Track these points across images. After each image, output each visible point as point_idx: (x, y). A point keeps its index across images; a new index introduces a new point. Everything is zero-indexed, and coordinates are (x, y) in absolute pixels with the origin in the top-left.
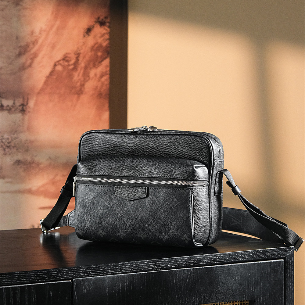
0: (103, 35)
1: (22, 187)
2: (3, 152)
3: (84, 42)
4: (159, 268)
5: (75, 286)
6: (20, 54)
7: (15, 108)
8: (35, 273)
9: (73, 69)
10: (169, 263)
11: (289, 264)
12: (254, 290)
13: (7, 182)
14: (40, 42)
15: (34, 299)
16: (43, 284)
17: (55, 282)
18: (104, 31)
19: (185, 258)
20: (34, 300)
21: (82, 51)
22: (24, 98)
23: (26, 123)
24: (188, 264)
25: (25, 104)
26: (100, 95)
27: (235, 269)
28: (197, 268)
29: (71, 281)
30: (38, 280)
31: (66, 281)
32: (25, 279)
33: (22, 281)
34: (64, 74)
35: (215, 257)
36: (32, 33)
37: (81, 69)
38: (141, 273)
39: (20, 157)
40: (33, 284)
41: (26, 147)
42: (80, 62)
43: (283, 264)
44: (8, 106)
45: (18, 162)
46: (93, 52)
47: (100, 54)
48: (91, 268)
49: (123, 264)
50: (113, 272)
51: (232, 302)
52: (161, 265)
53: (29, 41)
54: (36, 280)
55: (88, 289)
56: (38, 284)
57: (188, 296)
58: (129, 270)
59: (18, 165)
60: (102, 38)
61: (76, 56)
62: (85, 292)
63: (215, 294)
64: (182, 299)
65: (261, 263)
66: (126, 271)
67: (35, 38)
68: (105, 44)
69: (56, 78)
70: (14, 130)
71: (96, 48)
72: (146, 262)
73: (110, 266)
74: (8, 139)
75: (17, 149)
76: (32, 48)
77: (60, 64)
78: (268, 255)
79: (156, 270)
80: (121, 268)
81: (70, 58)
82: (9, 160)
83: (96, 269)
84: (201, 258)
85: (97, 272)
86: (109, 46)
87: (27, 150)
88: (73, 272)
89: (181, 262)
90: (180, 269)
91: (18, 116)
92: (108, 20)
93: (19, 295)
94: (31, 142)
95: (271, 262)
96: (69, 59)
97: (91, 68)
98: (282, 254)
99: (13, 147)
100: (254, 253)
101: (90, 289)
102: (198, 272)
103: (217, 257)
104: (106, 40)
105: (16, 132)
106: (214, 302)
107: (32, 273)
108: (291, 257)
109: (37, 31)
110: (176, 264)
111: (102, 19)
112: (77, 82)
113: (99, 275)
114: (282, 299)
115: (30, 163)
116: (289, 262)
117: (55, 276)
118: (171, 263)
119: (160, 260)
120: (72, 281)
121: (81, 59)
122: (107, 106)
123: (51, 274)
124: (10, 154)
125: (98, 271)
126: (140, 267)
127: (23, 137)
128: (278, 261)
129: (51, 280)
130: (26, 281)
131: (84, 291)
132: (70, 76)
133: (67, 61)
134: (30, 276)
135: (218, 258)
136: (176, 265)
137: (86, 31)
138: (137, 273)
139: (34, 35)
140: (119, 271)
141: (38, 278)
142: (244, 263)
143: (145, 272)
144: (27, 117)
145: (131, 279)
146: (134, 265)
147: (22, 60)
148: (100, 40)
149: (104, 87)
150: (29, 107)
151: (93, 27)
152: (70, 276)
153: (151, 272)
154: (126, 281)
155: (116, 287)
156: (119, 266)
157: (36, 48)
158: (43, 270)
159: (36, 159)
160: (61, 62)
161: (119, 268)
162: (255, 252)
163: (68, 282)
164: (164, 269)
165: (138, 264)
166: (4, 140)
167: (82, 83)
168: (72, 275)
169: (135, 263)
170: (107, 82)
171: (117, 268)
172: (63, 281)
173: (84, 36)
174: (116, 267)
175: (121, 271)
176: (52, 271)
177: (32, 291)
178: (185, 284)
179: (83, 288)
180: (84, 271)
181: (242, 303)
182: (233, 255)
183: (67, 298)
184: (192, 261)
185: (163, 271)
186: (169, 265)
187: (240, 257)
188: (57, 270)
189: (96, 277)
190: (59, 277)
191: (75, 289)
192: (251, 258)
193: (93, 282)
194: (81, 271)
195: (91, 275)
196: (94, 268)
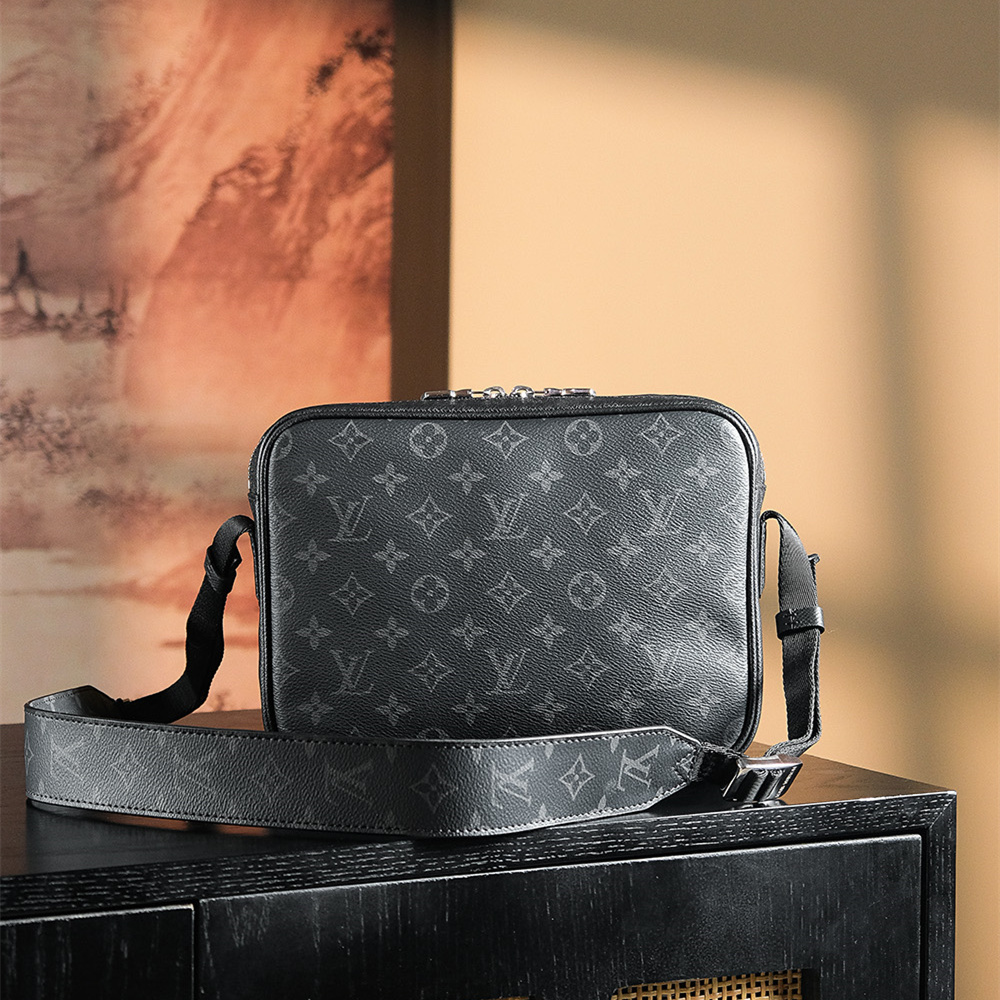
0: (372, 89)
1: (106, 575)
2: (43, 463)
3: (308, 112)
4: (495, 865)
5: (205, 924)
6: (100, 150)
7: (84, 322)
8: (69, 879)
9: (273, 199)
10: (528, 845)
11: (940, 850)
12: (820, 936)
13: (59, 561)
14: (166, 108)
15: (64, 965)
16: (96, 917)
17: (137, 911)
18: (376, 77)
19: (585, 828)
20: (67, 969)
21: (303, 141)
22: (112, 291)
23: (120, 370)
24: (594, 851)
25: (117, 308)
26: (362, 281)
27: (753, 867)
28: (623, 862)
29: (191, 907)
30: (79, 904)
31: (175, 907)
32: (32, 899)
33: (26, 905)
34: (246, 213)
35: (685, 826)
36: (140, 79)
37: (300, 196)
38: (432, 881)
39: (99, 480)
40: (62, 918)
41: (121, 449)
42: (295, 174)
43: (917, 851)
44: (61, 316)
45: (94, 497)
46: (339, 145)
47: (360, 150)
48: (260, 863)
49: (371, 850)
50: (337, 877)
51: (744, 976)
52: (501, 854)
53: (130, 105)
54: (74, 903)
55: (251, 933)
56: (81, 916)
57: (593, 957)
58: (392, 871)
59: (95, 504)
60: (369, 100)
61: (285, 155)
62: (242, 943)
63: (686, 949)
64: (574, 968)
65: (842, 846)
66: (382, 872)
67: (151, 96)
68: (378, 117)
69: (219, 228)
70: (82, 393)
71: (347, 131)
73: (327, 858)
74: (61, 421)
75: (91, 456)
76: (140, 130)
77: (232, 182)
78: (867, 820)
79: (484, 868)
80: (364, 863)
81: (262, 161)
82: (62, 492)
83: (278, 867)
84: (639, 830)
85: (280, 876)
86: (390, 124)
87: (122, 459)
88: (199, 875)
89: (569, 842)
90: (565, 867)
91: (94, 348)
92: (389, 40)
93: (14, 954)
94: (137, 433)
95: (876, 843)
96: (259, 166)
97: (331, 197)
98: (915, 815)
99: (79, 448)
100: (819, 815)
101: (257, 933)
102: (628, 877)
103: (692, 825)
104: (382, 106)
105: (87, 398)
106: (682, 978)
107: (59, 880)
108: (945, 825)
109: (156, 74)
110: (553, 849)
111: (370, 38)
112: (288, 239)
113: (288, 887)
114: (914, 965)
115: (132, 499)
116: (940, 844)
117: (139, 888)
118: (535, 845)
120: (197, 906)
121: (298, 166)
122: (383, 316)
123: (124, 883)
124: (68, 471)
125: (286, 872)
126: (429, 861)
127: (110, 415)
128: (902, 842)
129: (123, 903)
130: (36, 908)
131: (239, 941)
132: (263, 220)
133: (256, 172)
134: (50, 892)
135: (695, 831)
136: (553, 854)
137: (317, 74)
138: (419, 880)
139: (148, 86)
140: (359, 875)
141: (80, 896)
142: (785, 848)
143: (446, 878)
144: (122, 352)
145: (399, 900)
146: (410, 852)
147: (109, 166)
148: (361, 106)
149: (375, 258)
150: (131, 321)
151: (340, 61)
152: (189, 891)
153: (466, 876)
154: (383, 905)
155: (346, 926)
156: (359, 858)
157: (153, 128)
158: (96, 870)
159: (154, 488)
160: (235, 175)
161: (358, 864)
162: (824, 809)
163: (184, 909)
164: (511, 866)
166: (47, 427)
167: (304, 243)
168: (196, 887)
169: (411, 846)
170: (385, 241)
171: (352, 864)
172: (164, 908)
173: (310, 92)
174: (349, 858)
175: (365, 872)
176: (128, 872)
177: (60, 939)
178: (584, 918)
179: (236, 929)
180: (238, 874)
181: (780, 979)
182: (748, 821)
183: (178, 964)
184: (607, 838)
185: (510, 872)
186: (528, 852)
187: (770, 828)
188: (146, 871)
189: (280, 893)
190: (150, 892)
191: (206, 934)
192: (809, 830)
193: (268, 909)
194: (228, 872)
195: (262, 886)
196: (273, 864)
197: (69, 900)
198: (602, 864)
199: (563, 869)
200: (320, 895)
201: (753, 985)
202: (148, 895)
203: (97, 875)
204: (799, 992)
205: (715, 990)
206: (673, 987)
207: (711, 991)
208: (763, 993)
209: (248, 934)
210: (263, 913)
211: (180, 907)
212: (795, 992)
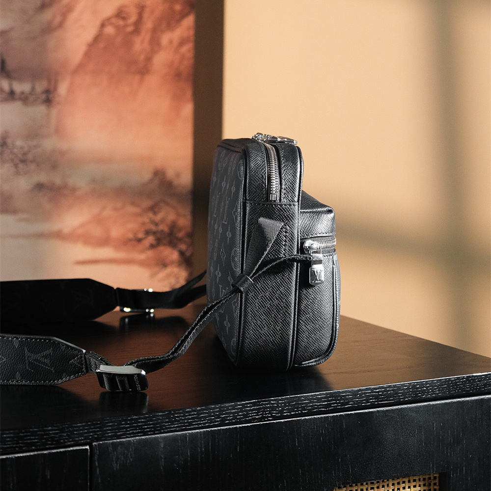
2: (13, 169)
4: (266, 417)
5: (96, 457)
6: (43, 7)
7: (35, 96)
8: (14, 434)
9: (133, 32)
10: (285, 406)
12: (450, 453)
15: (12, 484)
19: (318, 395)
20: (13, 486)
21: (148, 3)
22: (49, 80)
23: (53, 121)
24: (323, 408)
25: (52, 89)
26: (178, 75)
27: (413, 414)
28: (340, 414)
29: (88, 447)
30: (20, 448)
31: (78, 448)
34: (119, 40)
35: (375, 392)
37: (147, 32)
38: (230, 428)
39: (42, 178)
40: (10, 456)
41: (54, 162)
42: (144, 20)
44: (23, 93)
45: (40, 187)
46: (167, 5)
47: (178, 7)
48: (129, 420)
49: (194, 411)
50: (174, 427)
52: (270, 411)
54: (17, 447)
56: (21, 455)
57: (322, 469)
58: (206, 423)
59: (40, 191)
61: (139, 10)
62: (118, 467)
63: (375, 464)
64: (311, 476)
65: (463, 402)
66: (201, 424)
69: (105, 47)
72: (239, 405)
73: (168, 416)
74: (22, 148)
75: (38, 165)
77: (111, 24)
78: (477, 386)
79: (260, 420)
80: (190, 419)
81: (127, 13)
82: (23, 184)
83: (139, 422)
84: (349, 395)
85: (141, 427)
87: (55, 167)
88: (92, 428)
89: (309, 403)
90: (307, 418)
91: (40, 110)
94: (62, 153)
95: (482, 399)
96: (126, 15)
97: (163, 32)
99: (32, 161)
100: (451, 384)
101: (126, 461)
102: (343, 423)
103: (378, 392)
106: (372, 480)
107: (8, 434)
110: (300, 408)
112: (140, 54)
113: (145, 434)
115: (59, 188)
117: (56, 437)
118: (289, 405)
119: (268, 401)
120: (91, 447)
121: (146, 15)
122: (189, 93)
123: (47, 435)
124: (26, 173)
125: (144, 425)
126: (228, 417)
127: (49, 144)
129: (47, 447)
131: (116, 466)
132: (128, 43)
133: (124, 19)
135: (381, 395)
136: (300, 410)
138: (222, 428)
140: (187, 426)
141: (21, 443)
142: (431, 403)
143: (237, 426)
144: (54, 112)
145: (210, 439)
146: (217, 412)
147: (48, 15)
149: (185, 63)
150: (59, 95)
152: (86, 438)
153: (249, 425)
154: (201, 443)
155: (179, 456)
156: (187, 416)
159: (71, 182)
160: (114, 20)
161: (186, 419)
162: (453, 381)
163: (83, 449)
164: (275, 418)
165: (225, 410)
166: (16, 150)
167: (149, 55)
168: (91, 435)
169: (217, 408)
170: (190, 55)
171: (183, 420)
172: (71, 449)
174: (181, 416)
176: (50, 428)
177: (9, 469)
178: (317, 447)
179: (114, 459)
180: (115, 427)
181: (427, 477)
182: (411, 389)
183: (79, 481)
184: (331, 400)
185: (275, 421)
186: (285, 410)
187: (423, 392)
188: (61, 427)
189: (140, 438)
190: (63, 439)
191: (97, 463)
192: (444, 392)
193: (133, 447)
194: (109, 426)
195: (130, 434)
196: (136, 421)
197: (14, 446)
198: (327, 415)
199: (305, 419)
200: (165, 438)
201: (412, 481)
202: (62, 441)
203: (31, 430)
204: (437, 484)
205: (390, 485)
206: (367, 484)
207: (388, 485)
208: (418, 486)
209: (122, 462)
210: (131, 449)
211: (81, 448)
212: (435, 484)
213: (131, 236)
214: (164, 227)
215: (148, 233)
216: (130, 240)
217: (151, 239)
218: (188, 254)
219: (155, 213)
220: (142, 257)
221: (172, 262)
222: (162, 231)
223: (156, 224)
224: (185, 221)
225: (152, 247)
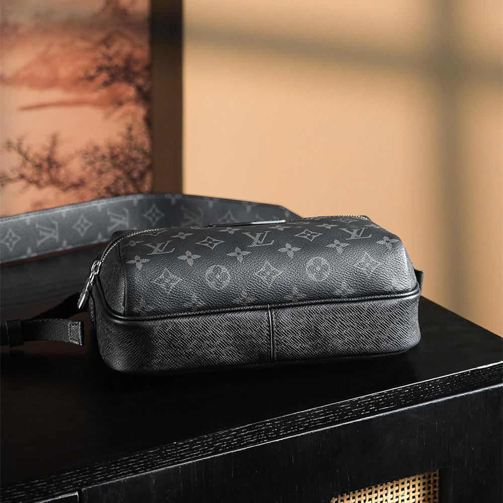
4: (261, 440)
10: (281, 426)
12: (452, 448)
19: (316, 410)
24: (320, 423)
29: (77, 494)
31: (67, 496)
35: (375, 399)
48: (119, 462)
49: (187, 444)
50: (166, 462)
52: (265, 433)
57: (319, 482)
58: (199, 454)
66: (193, 455)
72: (233, 432)
73: (159, 453)
78: (482, 379)
79: (255, 443)
80: (182, 452)
83: (130, 463)
84: (347, 406)
85: (131, 467)
88: (81, 475)
89: (306, 420)
100: (454, 380)
102: (341, 434)
103: (379, 398)
110: (296, 426)
113: (136, 472)
117: (45, 489)
118: (285, 425)
119: (263, 423)
120: (80, 493)
123: (35, 487)
125: (135, 465)
126: (222, 445)
136: (296, 428)
138: (215, 456)
140: (179, 459)
143: (231, 452)
145: (203, 469)
146: (210, 441)
152: (75, 485)
153: (243, 449)
154: (194, 474)
155: (171, 489)
156: (179, 449)
161: (178, 453)
162: (457, 377)
163: (72, 496)
164: (271, 439)
165: (219, 439)
168: (80, 482)
169: (210, 437)
171: (175, 454)
172: (60, 497)
174: (173, 451)
176: (37, 481)
178: (314, 461)
180: (105, 471)
182: (412, 391)
184: (329, 414)
185: (270, 442)
186: (282, 430)
187: (425, 393)
188: (48, 478)
189: (131, 477)
190: (51, 490)
192: (447, 390)
193: (124, 487)
194: (99, 470)
195: (120, 475)
196: (127, 462)
198: (325, 428)
199: (302, 435)
202: (50, 492)
203: (18, 485)
204: (437, 475)
205: (389, 484)
207: (386, 484)
208: (417, 479)
210: (121, 490)
211: (70, 495)
212: (435, 475)
213: (81, 74)
214: (118, 62)
215: (100, 69)
216: (81, 79)
217: (104, 76)
218: (145, 89)
219: (108, 46)
220: (95, 96)
221: (128, 100)
222: (117, 66)
223: (110, 59)
224: (142, 53)
225: (106, 84)
